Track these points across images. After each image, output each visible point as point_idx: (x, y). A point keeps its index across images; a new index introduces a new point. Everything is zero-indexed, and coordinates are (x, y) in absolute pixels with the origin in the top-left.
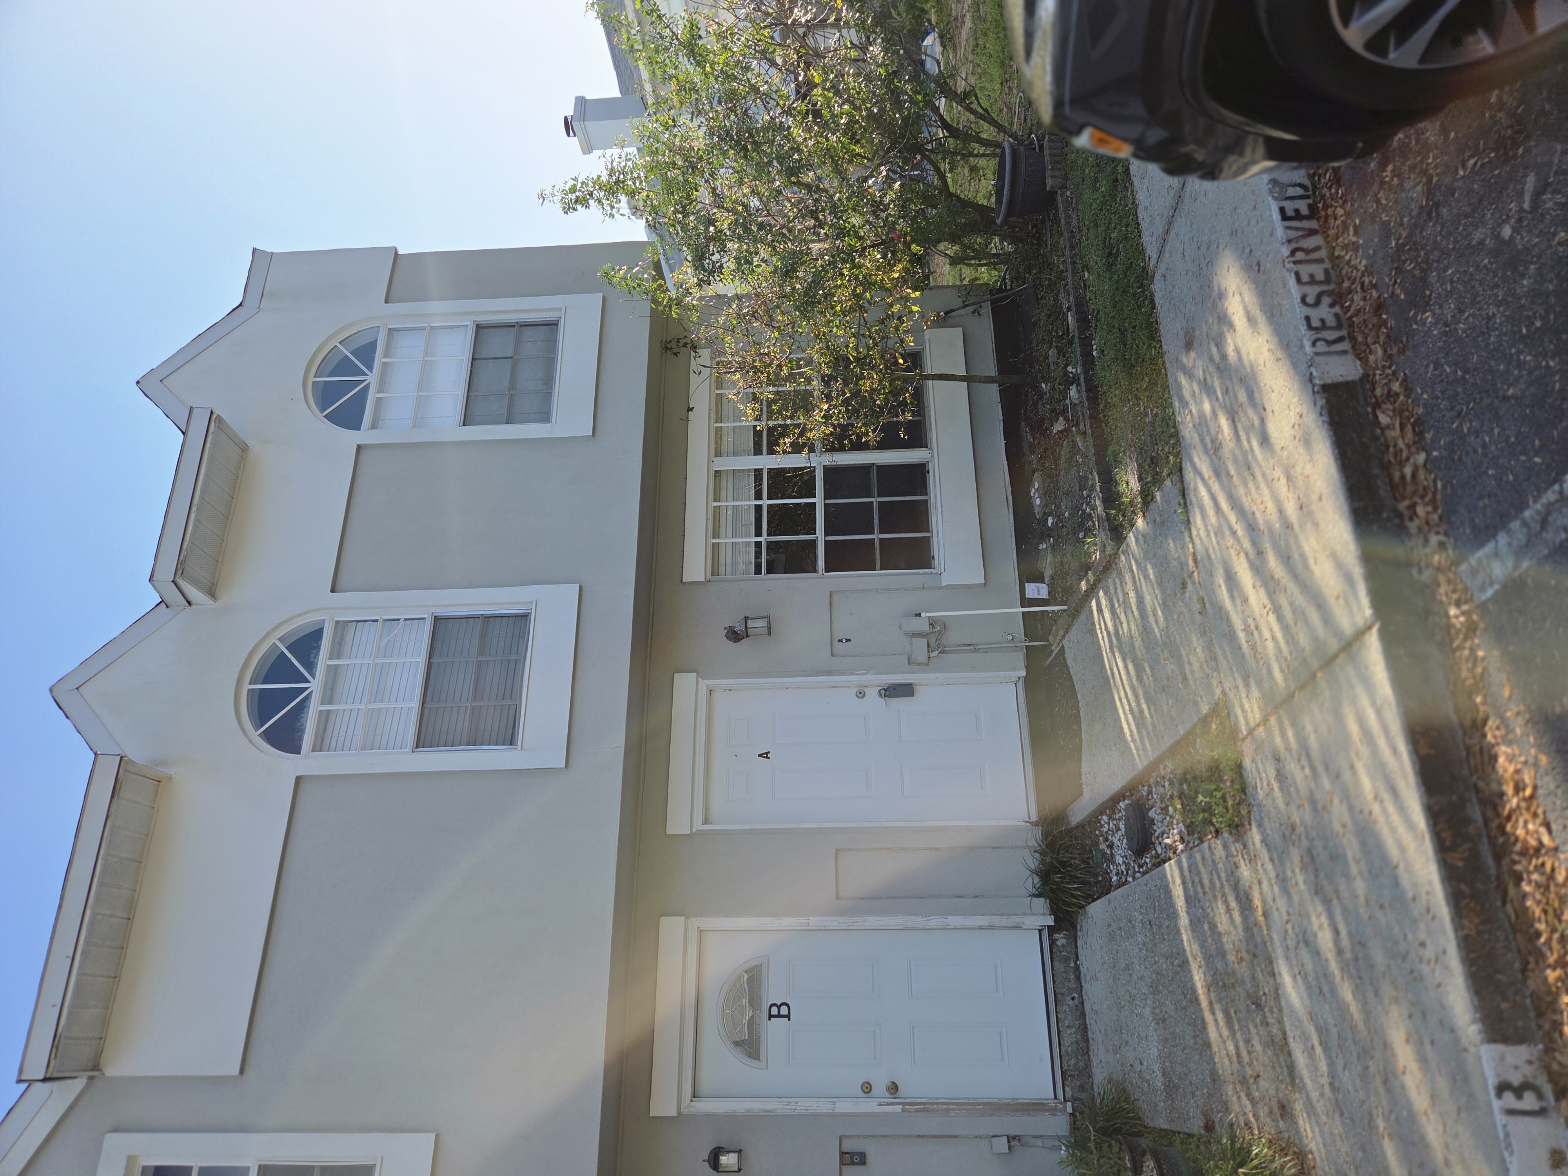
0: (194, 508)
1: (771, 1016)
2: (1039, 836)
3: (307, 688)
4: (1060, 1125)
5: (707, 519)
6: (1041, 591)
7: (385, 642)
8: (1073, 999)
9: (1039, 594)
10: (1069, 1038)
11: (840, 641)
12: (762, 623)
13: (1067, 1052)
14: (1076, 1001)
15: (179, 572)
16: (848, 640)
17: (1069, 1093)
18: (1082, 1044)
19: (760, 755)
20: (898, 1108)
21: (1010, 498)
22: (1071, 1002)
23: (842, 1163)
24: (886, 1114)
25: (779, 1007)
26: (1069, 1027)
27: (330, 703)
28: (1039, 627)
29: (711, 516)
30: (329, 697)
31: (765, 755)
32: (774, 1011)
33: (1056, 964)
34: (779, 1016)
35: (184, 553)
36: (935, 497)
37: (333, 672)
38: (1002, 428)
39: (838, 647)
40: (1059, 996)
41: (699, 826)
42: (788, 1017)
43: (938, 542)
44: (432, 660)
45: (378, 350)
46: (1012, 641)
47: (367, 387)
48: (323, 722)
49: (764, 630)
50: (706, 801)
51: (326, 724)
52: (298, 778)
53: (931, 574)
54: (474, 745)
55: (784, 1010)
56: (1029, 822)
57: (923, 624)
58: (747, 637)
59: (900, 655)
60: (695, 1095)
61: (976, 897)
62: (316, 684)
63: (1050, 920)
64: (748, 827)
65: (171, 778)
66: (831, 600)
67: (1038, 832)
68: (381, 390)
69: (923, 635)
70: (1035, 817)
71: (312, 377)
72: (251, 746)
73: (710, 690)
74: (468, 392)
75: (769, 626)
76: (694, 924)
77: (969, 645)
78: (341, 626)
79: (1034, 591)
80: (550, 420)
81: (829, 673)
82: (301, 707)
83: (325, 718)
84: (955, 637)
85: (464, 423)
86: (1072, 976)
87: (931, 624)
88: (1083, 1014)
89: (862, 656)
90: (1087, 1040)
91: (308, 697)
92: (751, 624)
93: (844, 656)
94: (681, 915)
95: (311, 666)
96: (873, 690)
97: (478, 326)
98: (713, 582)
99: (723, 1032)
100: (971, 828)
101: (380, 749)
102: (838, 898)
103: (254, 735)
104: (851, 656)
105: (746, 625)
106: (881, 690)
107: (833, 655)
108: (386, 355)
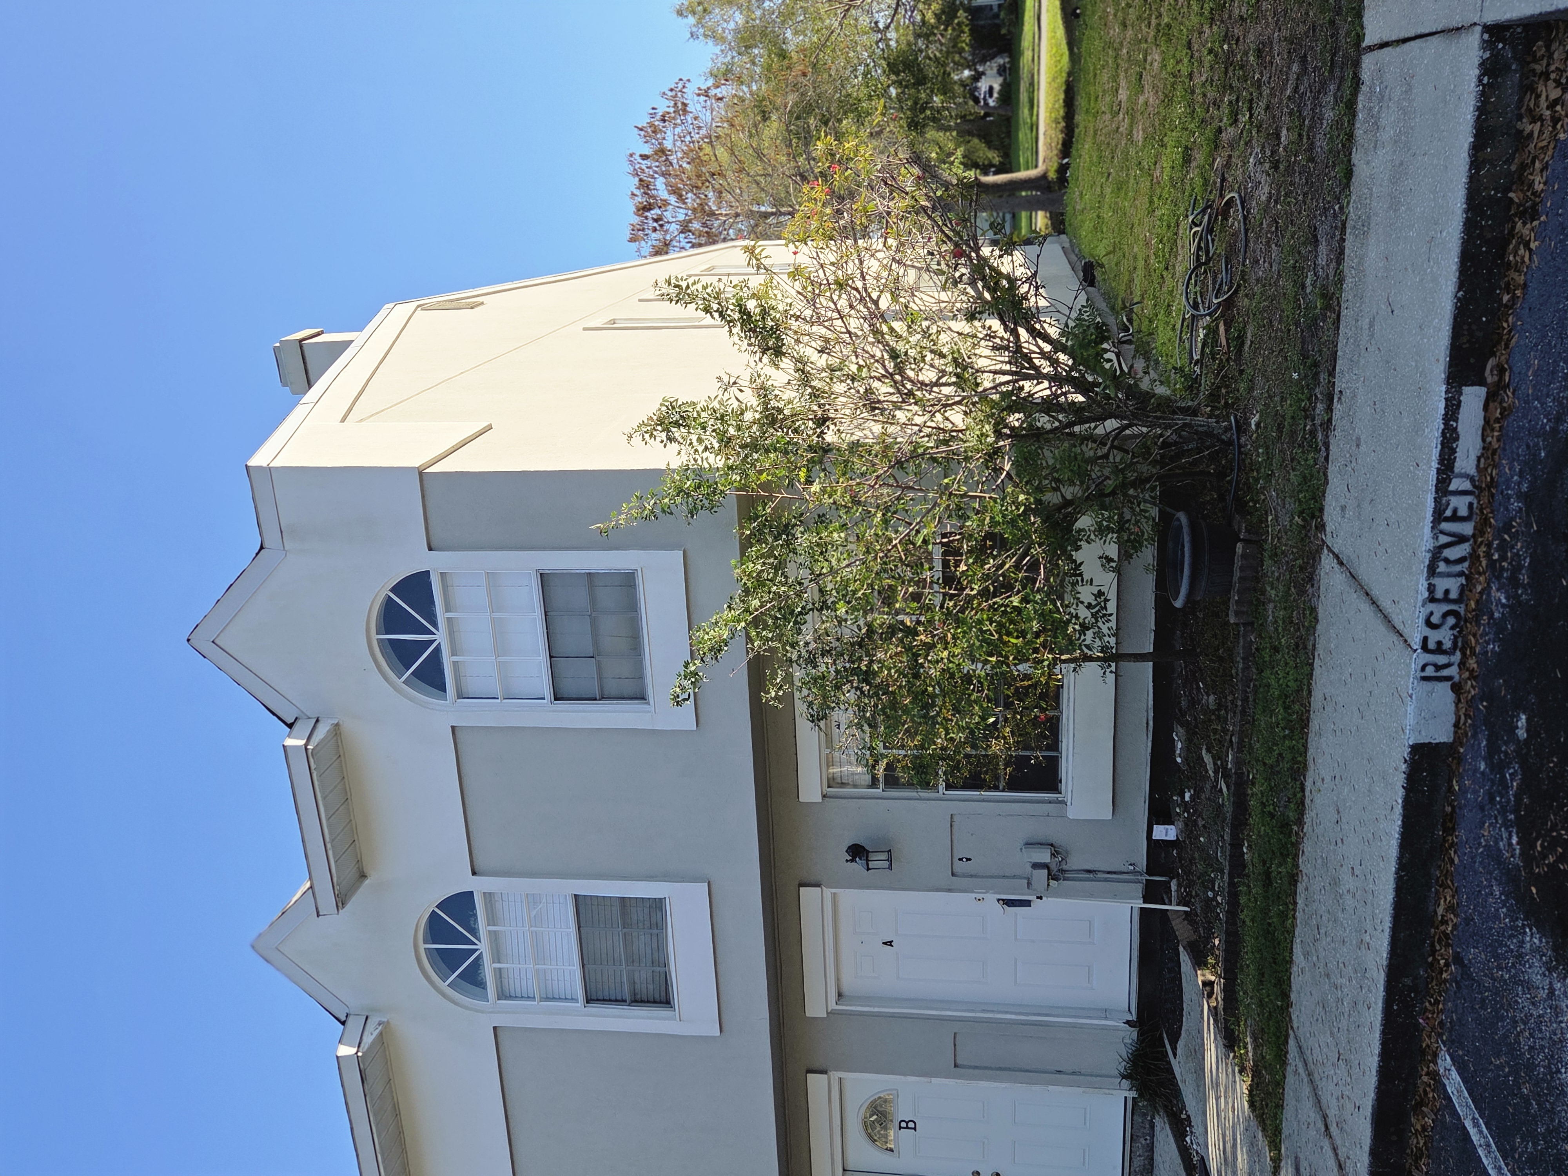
1: (900, 1128)
2: (1135, 1035)
3: (476, 950)
6: (1170, 832)
7: (533, 913)
8: (1146, 1140)
9: (1166, 835)
10: (1138, 1162)
11: (961, 859)
12: (884, 856)
13: (1135, 1171)
14: (1148, 1142)
15: (340, 905)
16: (968, 859)
18: (1148, 1167)
19: (885, 943)
21: (1151, 723)
22: (1143, 1142)
25: (907, 1123)
26: (1140, 1156)
27: (499, 962)
28: (1163, 855)
30: (497, 957)
31: (889, 943)
32: (903, 1125)
33: (1135, 1117)
34: (907, 1128)
35: (337, 888)
36: (1068, 719)
37: (495, 937)
38: (1152, 641)
39: (959, 867)
40: (1135, 1137)
41: (832, 1006)
42: (915, 1129)
44: (581, 929)
45: (437, 603)
46: (1134, 872)
47: (438, 649)
48: (498, 977)
49: (886, 864)
50: (838, 980)
51: (501, 977)
52: (495, 1028)
53: (1058, 802)
54: (636, 1001)
55: (911, 1125)
56: (1128, 1022)
57: (1044, 856)
58: (868, 869)
59: (1021, 878)
60: (844, 1170)
61: (1074, 1073)
62: (483, 947)
63: (1134, 1094)
64: (876, 1010)
65: (388, 1022)
66: (952, 822)
67: (1134, 1033)
68: (454, 653)
69: (1046, 866)
70: (1134, 1017)
71: (375, 637)
72: (444, 995)
73: (835, 894)
74: (551, 657)
75: (890, 860)
76: (835, 1075)
77: (1089, 871)
78: (489, 897)
79: (1162, 832)
80: (648, 704)
81: (950, 890)
82: (477, 964)
83: (499, 973)
84: (1075, 862)
85: (556, 699)
86: (1147, 1126)
87: (1052, 854)
88: (1152, 1150)
89: (983, 877)
90: (1152, 1165)
91: (480, 957)
92: (872, 857)
93: (964, 876)
94: (823, 1072)
95: (474, 931)
96: (991, 898)
97: (541, 574)
98: (830, 797)
99: (863, 1134)
100: (1074, 1026)
101: (553, 999)
102: (956, 1066)
103: (444, 986)
104: (972, 876)
105: (867, 860)
106: (998, 900)
107: (953, 874)
108: (448, 609)
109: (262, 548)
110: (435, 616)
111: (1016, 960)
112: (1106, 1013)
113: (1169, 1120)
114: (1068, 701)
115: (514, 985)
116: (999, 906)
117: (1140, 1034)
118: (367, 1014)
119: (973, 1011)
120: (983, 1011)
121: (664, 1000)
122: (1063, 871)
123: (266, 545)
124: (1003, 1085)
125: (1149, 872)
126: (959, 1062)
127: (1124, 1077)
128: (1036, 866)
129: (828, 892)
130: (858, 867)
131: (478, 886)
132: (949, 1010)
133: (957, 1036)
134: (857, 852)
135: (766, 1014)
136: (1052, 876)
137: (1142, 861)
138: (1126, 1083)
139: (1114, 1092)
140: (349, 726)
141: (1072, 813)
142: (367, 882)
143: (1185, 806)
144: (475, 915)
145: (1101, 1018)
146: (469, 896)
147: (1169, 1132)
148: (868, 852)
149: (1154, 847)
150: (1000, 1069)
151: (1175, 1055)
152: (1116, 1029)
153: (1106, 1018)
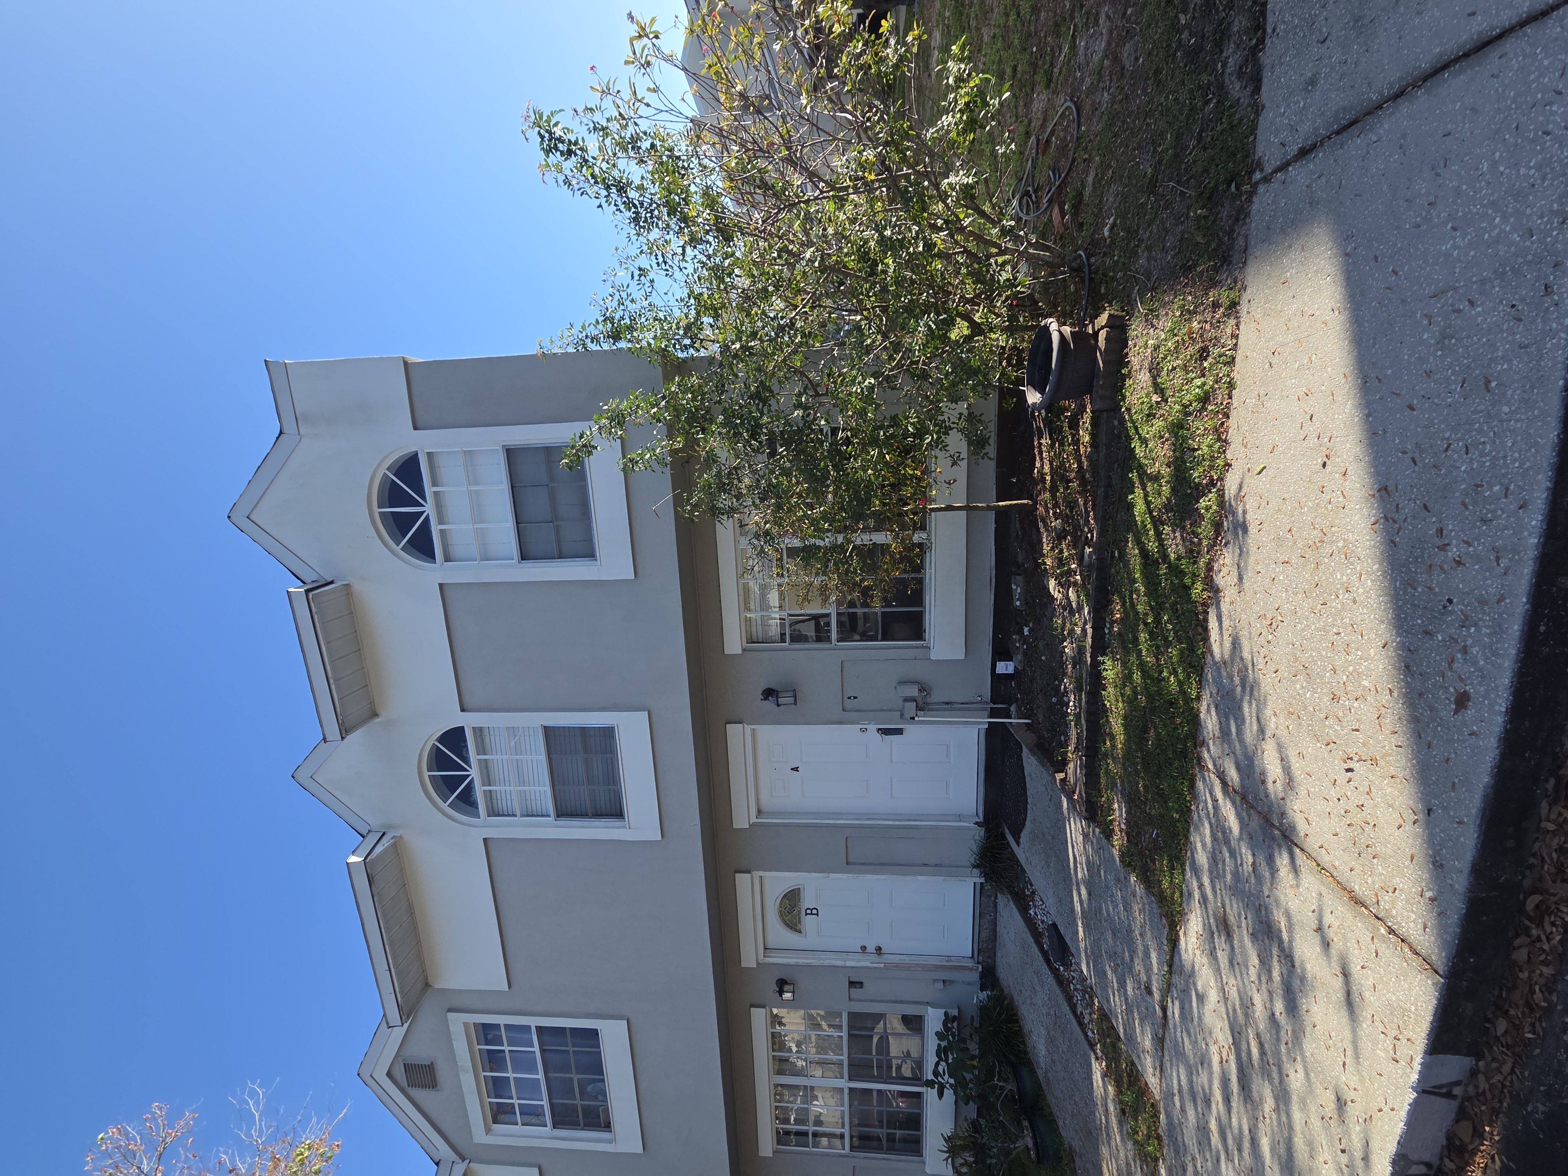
0: (331, 681)
1: (806, 914)
2: (982, 833)
3: (469, 775)
4: (975, 976)
5: (739, 595)
6: (1010, 666)
7: (512, 744)
8: (991, 916)
9: (1007, 669)
10: (985, 934)
11: (849, 698)
12: (791, 694)
14: (993, 917)
15: (344, 732)
16: (855, 698)
17: (981, 958)
18: (992, 937)
19: (793, 769)
20: (882, 965)
21: (994, 580)
22: (989, 918)
23: (850, 987)
24: (875, 968)
25: (811, 910)
26: (985, 929)
27: (490, 785)
28: (1004, 686)
29: (741, 593)
30: (487, 780)
31: (796, 769)
32: (809, 911)
33: (983, 898)
34: (812, 914)
35: (340, 718)
36: (930, 579)
37: (485, 766)
39: (849, 704)
41: (754, 819)
42: (817, 914)
43: (930, 619)
44: (551, 756)
45: (424, 479)
46: (981, 702)
47: (427, 519)
48: (489, 798)
49: (791, 700)
50: (758, 799)
51: (491, 798)
52: (485, 840)
53: (923, 647)
54: (597, 815)
55: (814, 911)
56: (976, 823)
57: (913, 691)
58: (778, 705)
59: (895, 711)
60: (765, 949)
61: (936, 865)
62: (474, 773)
63: (983, 880)
64: (787, 821)
65: (401, 837)
66: (842, 667)
67: (982, 831)
68: (441, 521)
69: (913, 699)
70: (981, 819)
71: (377, 510)
72: (444, 814)
73: (754, 729)
74: (517, 523)
75: (795, 697)
76: (757, 874)
77: (947, 703)
78: (479, 732)
79: (1003, 667)
80: (596, 560)
81: (841, 723)
82: (470, 787)
83: (489, 795)
84: (937, 696)
85: (522, 559)
86: (992, 905)
87: (919, 690)
88: (995, 925)
89: (866, 711)
90: (995, 937)
91: (472, 781)
92: (780, 695)
93: (852, 710)
94: (748, 872)
95: (466, 760)
96: (873, 728)
97: (508, 450)
98: (749, 651)
99: (779, 919)
100: (936, 828)
101: (533, 816)
102: (847, 863)
103: (445, 806)
104: (857, 711)
105: (777, 698)
106: (879, 730)
107: (844, 710)
108: (435, 483)
109: (281, 433)
110: (424, 490)
111: (892, 778)
112: (960, 817)
113: (1012, 898)
114: (930, 564)
115: (503, 804)
116: (878, 736)
117: (987, 831)
118: (384, 830)
119: (860, 819)
120: (868, 819)
121: (617, 813)
122: (927, 704)
123: (285, 430)
124: (882, 877)
125: (993, 701)
126: (849, 860)
127: (974, 867)
128: (907, 700)
129: (748, 728)
130: (769, 705)
131: (469, 721)
132: (842, 819)
133: (849, 840)
134: (769, 693)
135: (698, 821)
136: (919, 708)
137: (987, 691)
138: (976, 871)
139: (967, 879)
140: (358, 586)
141: (935, 655)
142: (377, 720)
143: (1024, 640)
144: (467, 746)
145: (957, 821)
146: (460, 730)
147: (1013, 906)
148: (778, 692)
149: (997, 679)
150: (881, 864)
151: (1018, 843)
152: (967, 829)
153: (960, 821)
